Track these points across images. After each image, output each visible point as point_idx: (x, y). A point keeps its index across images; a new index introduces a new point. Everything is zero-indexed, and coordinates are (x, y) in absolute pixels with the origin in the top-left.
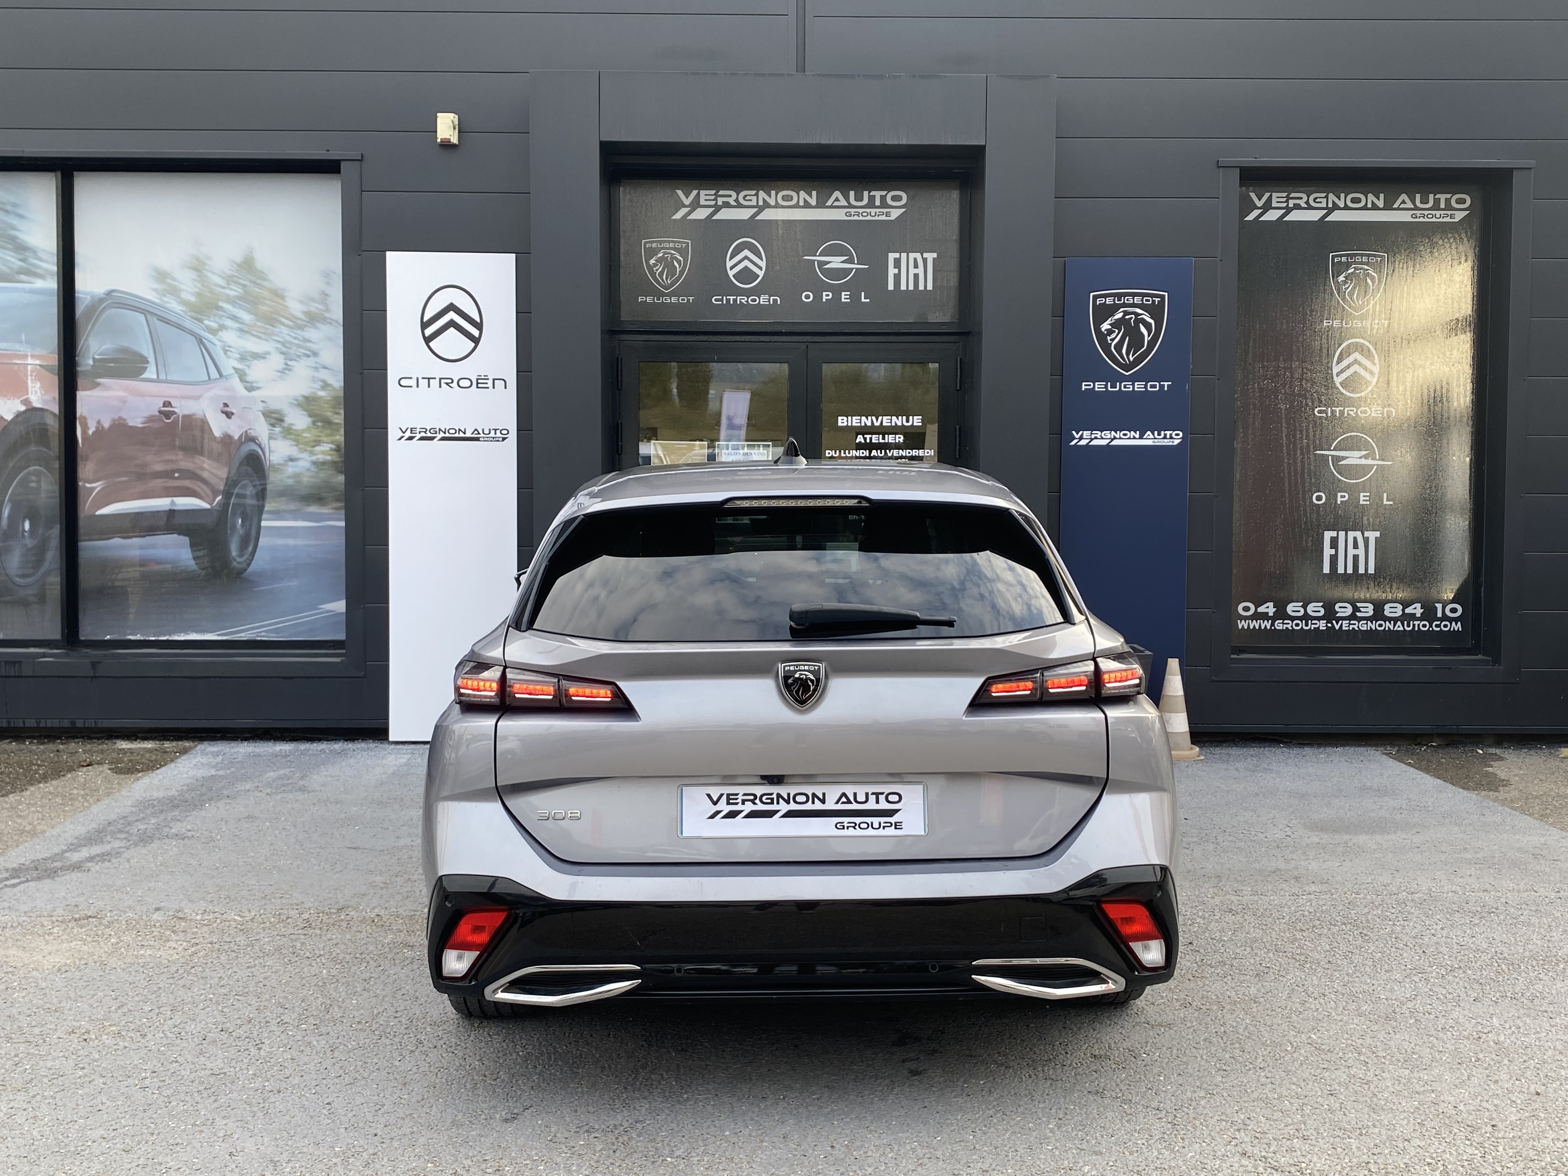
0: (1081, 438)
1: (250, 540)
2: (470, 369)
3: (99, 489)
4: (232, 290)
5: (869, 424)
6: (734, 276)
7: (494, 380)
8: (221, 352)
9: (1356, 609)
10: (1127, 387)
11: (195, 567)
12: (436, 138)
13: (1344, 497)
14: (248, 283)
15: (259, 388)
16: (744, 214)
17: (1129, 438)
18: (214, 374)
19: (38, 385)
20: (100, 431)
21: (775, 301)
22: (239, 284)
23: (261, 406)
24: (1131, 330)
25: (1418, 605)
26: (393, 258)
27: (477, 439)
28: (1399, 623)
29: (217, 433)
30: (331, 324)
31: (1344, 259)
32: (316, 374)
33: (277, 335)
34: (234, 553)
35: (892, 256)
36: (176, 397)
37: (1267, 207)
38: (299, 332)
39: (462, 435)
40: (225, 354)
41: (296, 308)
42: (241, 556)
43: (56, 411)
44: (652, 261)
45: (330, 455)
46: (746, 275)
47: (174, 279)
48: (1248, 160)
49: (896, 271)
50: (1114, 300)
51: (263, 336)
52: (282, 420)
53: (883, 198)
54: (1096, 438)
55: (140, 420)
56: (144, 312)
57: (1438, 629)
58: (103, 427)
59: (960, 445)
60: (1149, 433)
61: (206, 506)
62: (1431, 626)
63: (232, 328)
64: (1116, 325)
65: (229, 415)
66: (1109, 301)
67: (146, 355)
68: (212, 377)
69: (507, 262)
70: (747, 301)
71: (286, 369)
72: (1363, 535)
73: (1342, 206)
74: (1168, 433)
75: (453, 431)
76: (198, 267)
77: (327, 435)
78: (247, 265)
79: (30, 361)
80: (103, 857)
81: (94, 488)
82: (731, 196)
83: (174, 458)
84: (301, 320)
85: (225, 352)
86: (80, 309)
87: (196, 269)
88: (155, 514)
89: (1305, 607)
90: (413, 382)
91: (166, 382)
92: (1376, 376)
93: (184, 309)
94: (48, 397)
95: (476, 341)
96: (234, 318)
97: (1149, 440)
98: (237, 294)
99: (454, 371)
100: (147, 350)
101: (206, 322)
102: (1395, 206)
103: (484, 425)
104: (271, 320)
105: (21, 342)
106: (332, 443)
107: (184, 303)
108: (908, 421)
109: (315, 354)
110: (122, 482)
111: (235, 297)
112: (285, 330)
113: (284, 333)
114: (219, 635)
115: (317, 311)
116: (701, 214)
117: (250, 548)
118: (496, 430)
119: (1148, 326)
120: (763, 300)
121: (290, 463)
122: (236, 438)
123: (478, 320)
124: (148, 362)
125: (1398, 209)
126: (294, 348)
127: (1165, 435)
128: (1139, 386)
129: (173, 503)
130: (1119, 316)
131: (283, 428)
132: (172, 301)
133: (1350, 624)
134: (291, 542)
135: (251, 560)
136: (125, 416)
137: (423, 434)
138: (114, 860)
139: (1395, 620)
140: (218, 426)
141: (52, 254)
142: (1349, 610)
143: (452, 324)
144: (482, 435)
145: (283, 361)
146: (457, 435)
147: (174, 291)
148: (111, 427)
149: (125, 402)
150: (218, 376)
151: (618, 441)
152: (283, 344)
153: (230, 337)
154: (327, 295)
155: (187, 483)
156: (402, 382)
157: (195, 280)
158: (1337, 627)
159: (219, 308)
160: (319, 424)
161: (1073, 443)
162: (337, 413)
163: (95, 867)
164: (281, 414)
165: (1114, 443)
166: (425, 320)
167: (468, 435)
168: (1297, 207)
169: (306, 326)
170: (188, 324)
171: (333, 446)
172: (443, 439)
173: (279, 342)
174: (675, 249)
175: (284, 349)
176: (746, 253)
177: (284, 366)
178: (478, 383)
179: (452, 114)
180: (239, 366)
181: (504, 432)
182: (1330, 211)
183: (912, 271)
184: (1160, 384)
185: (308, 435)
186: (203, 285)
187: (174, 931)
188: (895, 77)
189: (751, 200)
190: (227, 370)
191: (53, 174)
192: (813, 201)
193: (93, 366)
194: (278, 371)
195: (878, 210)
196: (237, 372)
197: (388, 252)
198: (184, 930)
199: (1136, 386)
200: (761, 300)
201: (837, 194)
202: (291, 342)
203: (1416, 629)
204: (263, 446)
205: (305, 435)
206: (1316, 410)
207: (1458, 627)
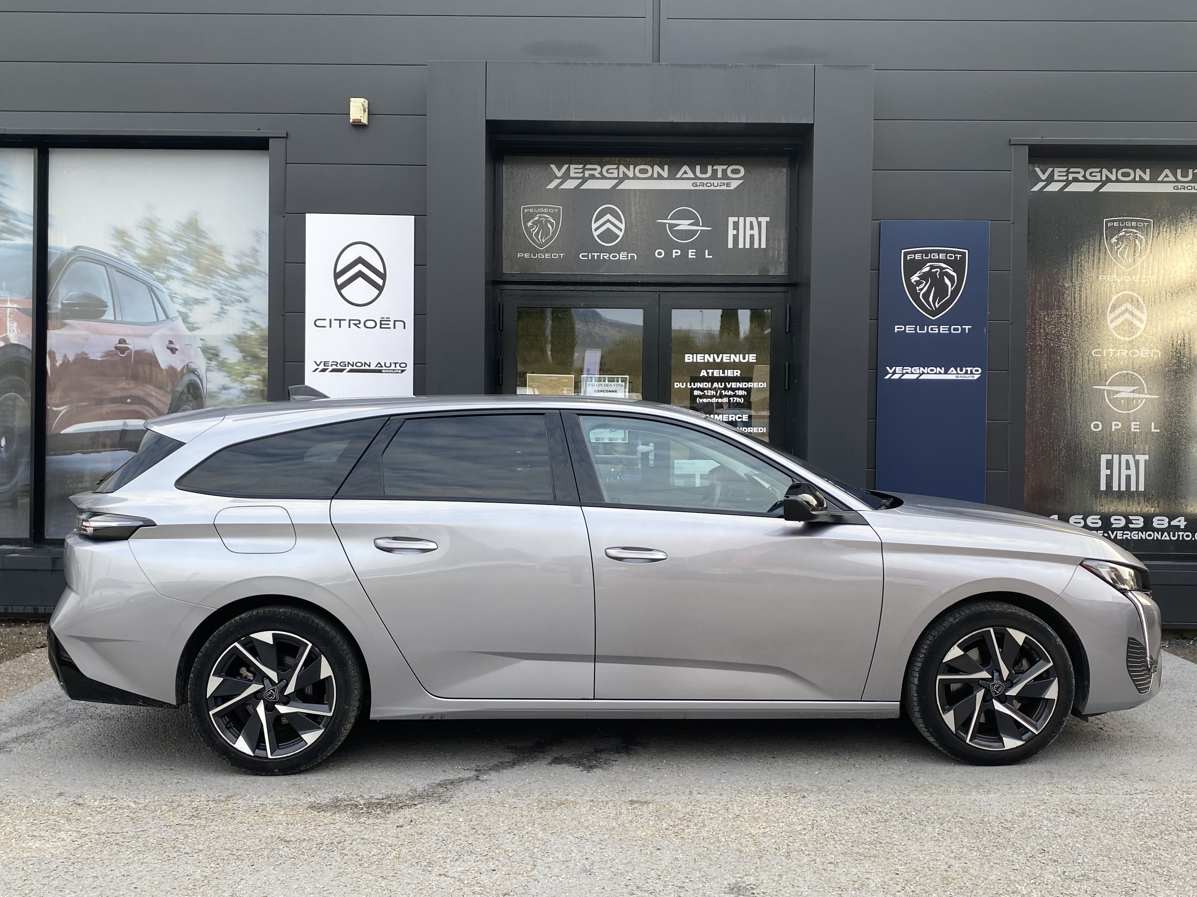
0: (894, 373)
2: (375, 312)
3: (64, 412)
4: (179, 246)
5: (711, 360)
6: (598, 236)
7: (395, 321)
8: (168, 298)
9: (1129, 521)
10: (934, 330)
12: (349, 119)
13: (1118, 425)
14: (191, 241)
15: (199, 328)
16: (606, 185)
17: (936, 373)
18: (162, 317)
19: (15, 325)
20: (66, 363)
21: (632, 257)
22: (184, 241)
23: (200, 343)
25: (1182, 519)
26: (310, 218)
27: (380, 371)
28: (1166, 534)
29: (163, 366)
30: (260, 275)
31: (1116, 224)
32: (246, 317)
33: (215, 284)
35: (731, 220)
36: (130, 336)
37: (1050, 180)
38: (233, 281)
39: (367, 367)
40: (171, 300)
41: (231, 261)
43: (31, 348)
44: (529, 224)
45: (256, 384)
46: (608, 235)
47: (131, 237)
48: (1036, 139)
49: (735, 232)
51: (203, 285)
52: (217, 355)
53: (724, 172)
54: (907, 373)
55: (99, 354)
56: (105, 264)
58: (68, 360)
59: (789, 379)
60: (952, 369)
62: (1193, 536)
63: (178, 279)
64: (924, 277)
65: (173, 351)
66: (918, 257)
67: (105, 300)
68: (160, 319)
69: (408, 222)
70: (609, 257)
71: (222, 312)
72: (1134, 457)
73: (1114, 179)
74: (969, 369)
75: (359, 364)
76: (150, 227)
77: (256, 368)
78: (192, 226)
79: (9, 305)
80: (28, 737)
81: (60, 412)
82: (596, 169)
83: (127, 386)
84: (234, 271)
85: (172, 298)
86: (51, 263)
87: (148, 229)
88: (110, 433)
89: (1085, 519)
90: (327, 323)
91: (121, 323)
92: (1145, 322)
93: (138, 262)
94: (24, 336)
95: (380, 288)
96: (180, 270)
97: (952, 375)
98: (182, 250)
99: (361, 314)
100: (106, 297)
101: (156, 273)
102: (1160, 179)
103: (386, 359)
104: (209, 271)
106: (259, 374)
107: (138, 257)
108: (744, 358)
109: (246, 300)
110: (83, 406)
111: (180, 252)
112: (221, 280)
113: (221, 282)
115: (249, 264)
116: (570, 184)
118: (395, 364)
119: (951, 278)
120: (623, 256)
121: (224, 391)
122: (179, 370)
123: (382, 271)
124: (107, 306)
125: (1162, 182)
126: (229, 295)
127: (967, 371)
128: (943, 329)
129: (125, 424)
130: (926, 269)
131: (219, 361)
132: (128, 256)
133: (1123, 534)
136: (87, 352)
137: (334, 367)
138: (36, 741)
139: (1163, 531)
140: (165, 360)
141: (30, 216)
142: (1123, 522)
143: (360, 274)
144: (385, 368)
145: (219, 306)
146: (363, 368)
147: (129, 247)
148: (75, 360)
149: (87, 339)
150: (165, 318)
151: (499, 374)
152: (220, 292)
153: (175, 285)
154: (257, 251)
155: (136, 407)
156: (318, 323)
157: (148, 238)
158: (1112, 536)
159: (167, 261)
160: (249, 358)
161: (887, 377)
162: (263, 350)
163: (17, 748)
164: (216, 350)
165: (923, 377)
166: (338, 271)
168: (1076, 180)
169: (239, 276)
170: (141, 275)
171: (260, 377)
173: (216, 290)
174: (548, 214)
175: (220, 296)
176: (608, 217)
177: (221, 310)
178: (381, 324)
179: (362, 100)
180: (183, 310)
181: (402, 365)
182: (1104, 184)
183: (749, 232)
184: (961, 328)
185: (239, 368)
186: (154, 243)
187: (68, 820)
188: (736, 66)
189: (613, 173)
190: (173, 313)
191: (32, 150)
192: (665, 174)
193: (61, 309)
194: (215, 314)
195: (719, 181)
196: (180, 315)
197: (307, 214)
198: (79, 818)
199: (941, 329)
200: (621, 256)
201: (685, 168)
202: (227, 290)
203: (1181, 539)
204: (201, 377)
205: (236, 367)
206: (1093, 351)
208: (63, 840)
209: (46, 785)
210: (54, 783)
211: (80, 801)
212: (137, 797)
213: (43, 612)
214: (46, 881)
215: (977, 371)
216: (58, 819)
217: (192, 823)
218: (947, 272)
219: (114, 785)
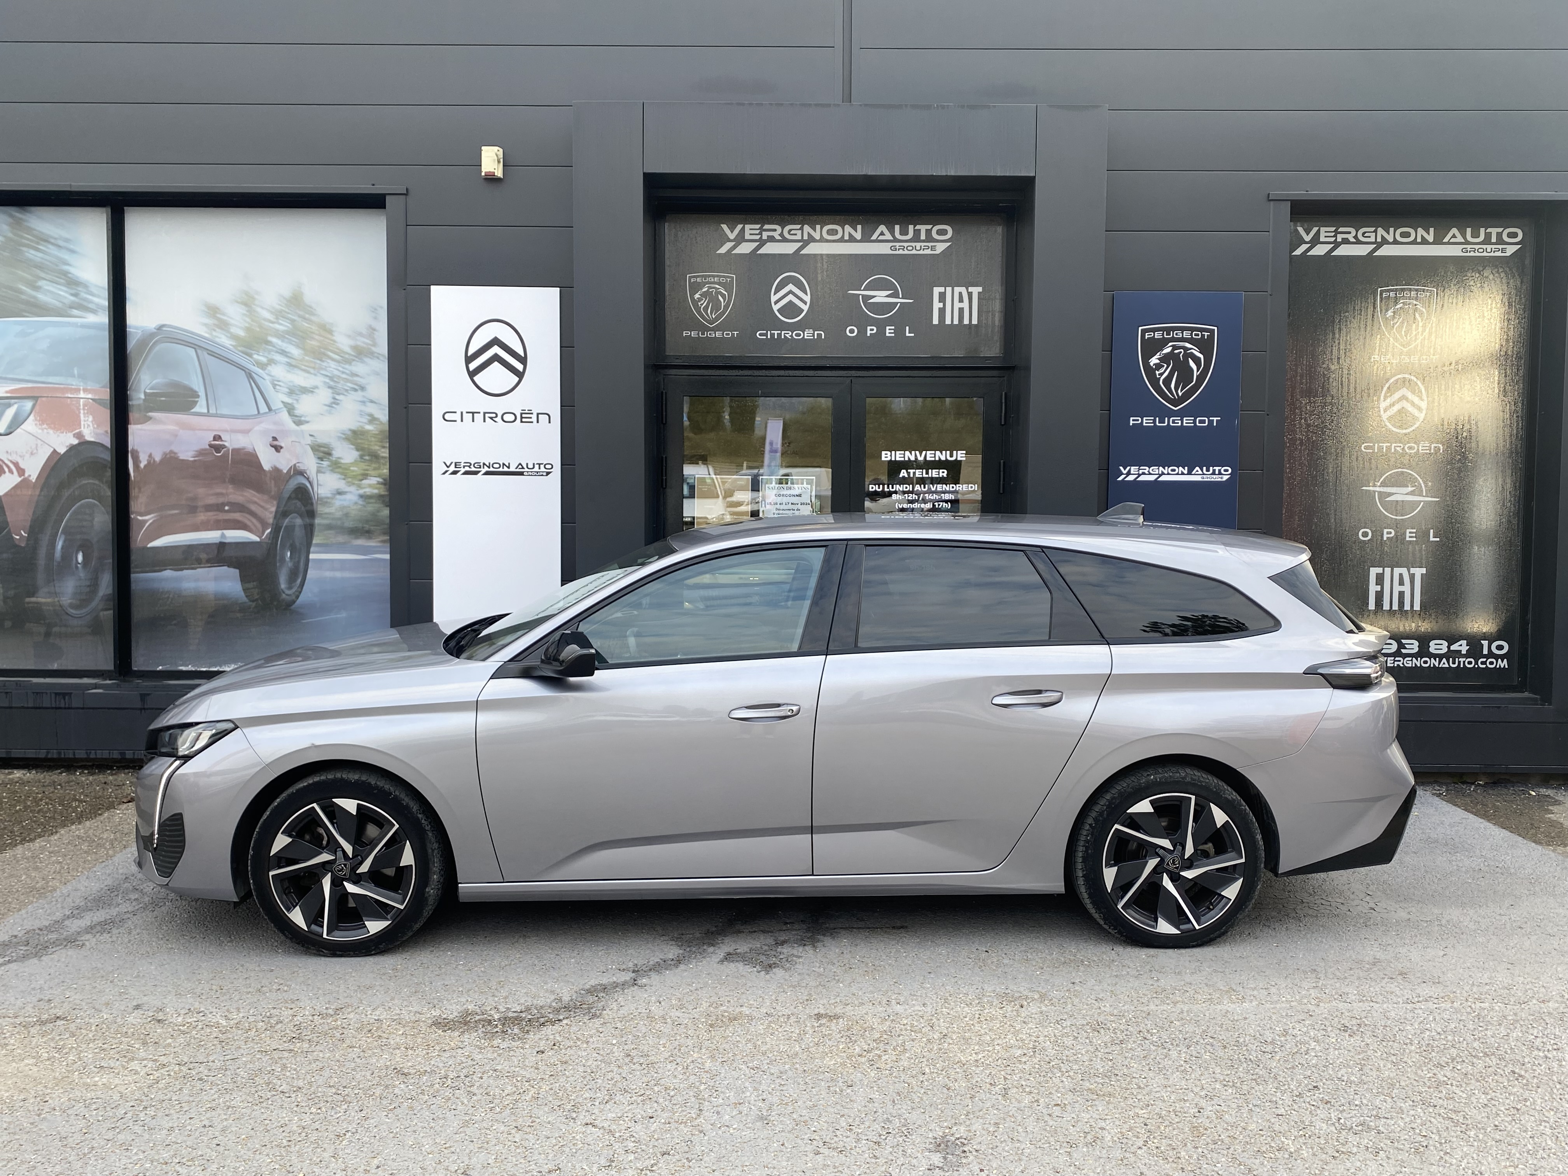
0: (1129, 473)
1: (299, 573)
2: (514, 403)
3: (150, 521)
4: (282, 324)
5: (913, 458)
7: (538, 414)
8: (271, 386)
9: (1401, 646)
10: (1176, 422)
11: (245, 599)
12: (481, 172)
13: (1391, 533)
14: (296, 318)
15: (308, 422)
16: (789, 249)
17: (1178, 474)
18: (263, 408)
19: (91, 418)
20: (151, 464)
21: (819, 335)
22: (288, 318)
23: (309, 440)
24: (1180, 365)
25: (1464, 642)
26: (436, 291)
27: (521, 474)
28: (1444, 660)
29: (267, 466)
30: (378, 358)
31: (1392, 294)
32: (363, 408)
33: (326, 370)
34: (283, 586)
35: (937, 290)
36: (226, 431)
37: (1315, 241)
38: (347, 366)
39: (506, 469)
40: (274, 388)
41: (344, 343)
42: (290, 588)
43: (109, 446)
44: (697, 296)
45: (376, 488)
46: (790, 310)
47: (224, 314)
48: (1299, 193)
49: (941, 305)
50: (1163, 334)
51: (312, 371)
52: (330, 454)
53: (928, 232)
54: (1144, 474)
55: (190, 454)
56: (195, 347)
57: (1484, 666)
58: (154, 460)
59: (1004, 481)
60: (1197, 468)
61: (255, 538)
62: (1476, 663)
63: (280, 363)
64: (1165, 359)
65: (278, 449)
66: (1158, 335)
67: (196, 388)
68: (261, 411)
69: (551, 296)
70: (792, 336)
71: (335, 402)
72: (1409, 571)
73: (1391, 240)
74: (1217, 468)
75: (497, 466)
76: (248, 302)
77: (375, 469)
78: (296, 301)
79: (82, 395)
80: (104, 926)
81: (146, 521)
82: (776, 230)
83: (224, 491)
84: (348, 354)
85: (274, 386)
86: (132, 344)
87: (245, 304)
88: (206, 547)
90: (457, 417)
91: (216, 415)
92: (1424, 412)
93: (234, 344)
94: (100, 431)
95: (520, 375)
96: (283, 353)
97: (1198, 475)
98: (285, 328)
99: (498, 405)
100: (196, 384)
101: (255, 356)
102: (1446, 240)
103: (529, 460)
104: (320, 354)
105: (74, 376)
106: (379, 476)
107: (234, 337)
108: (951, 456)
109: (363, 388)
110: (173, 515)
111: (283, 332)
112: (333, 364)
113: (332, 367)
115: (365, 346)
116: (745, 248)
117: (299, 581)
118: (540, 464)
119: (1197, 361)
120: (808, 334)
121: (338, 497)
122: (285, 471)
123: (523, 356)
124: (198, 396)
125: (1449, 243)
126: (342, 382)
127: (1214, 471)
128: (1187, 422)
129: (223, 535)
130: (1167, 350)
131: (331, 461)
132: (223, 336)
133: (1395, 661)
134: (338, 574)
135: (300, 592)
136: (176, 450)
137: (467, 469)
138: (115, 931)
139: (1440, 657)
140: (267, 459)
141: (103, 288)
142: (1394, 647)
143: (496, 358)
144: (526, 470)
145: (331, 395)
146: (501, 469)
147: (223, 325)
148: (162, 461)
149: (176, 436)
150: (267, 410)
151: (662, 476)
152: (331, 378)
153: (278, 371)
154: (374, 330)
155: (237, 516)
156: (447, 417)
157: (244, 315)
159: (268, 343)
160: (367, 458)
162: (384, 447)
163: (90, 940)
164: (328, 448)
166: (469, 354)
167: (512, 469)
168: (1346, 241)
169: (354, 360)
170: (238, 358)
171: (380, 480)
172: (487, 473)
173: (327, 376)
175: (332, 383)
177: (333, 400)
178: (522, 418)
179: (497, 148)
180: (288, 400)
181: (547, 466)
182: (1379, 245)
183: (957, 305)
184: (1209, 420)
185: (355, 469)
186: (253, 320)
187: (145, 1043)
188: (943, 107)
189: (796, 234)
190: (276, 404)
191: (104, 209)
192: (858, 235)
193: (144, 400)
194: (326, 405)
195: (923, 244)
196: (285, 407)
197: (432, 287)
198: (157, 1040)
199: (1185, 421)
200: (806, 335)
201: (882, 228)
202: (339, 376)
203: (1462, 666)
204: (311, 479)
205: (352, 468)
206: (1363, 446)
207: (1504, 664)
208: (137, 1073)
209: (121, 994)
210: (131, 990)
211: (160, 1016)
212: (228, 1011)
213: (131, 757)
214: (110, 1135)
215: (1226, 471)
216: (133, 1042)
217: (292, 1047)
218: (1192, 353)
219: (202, 994)
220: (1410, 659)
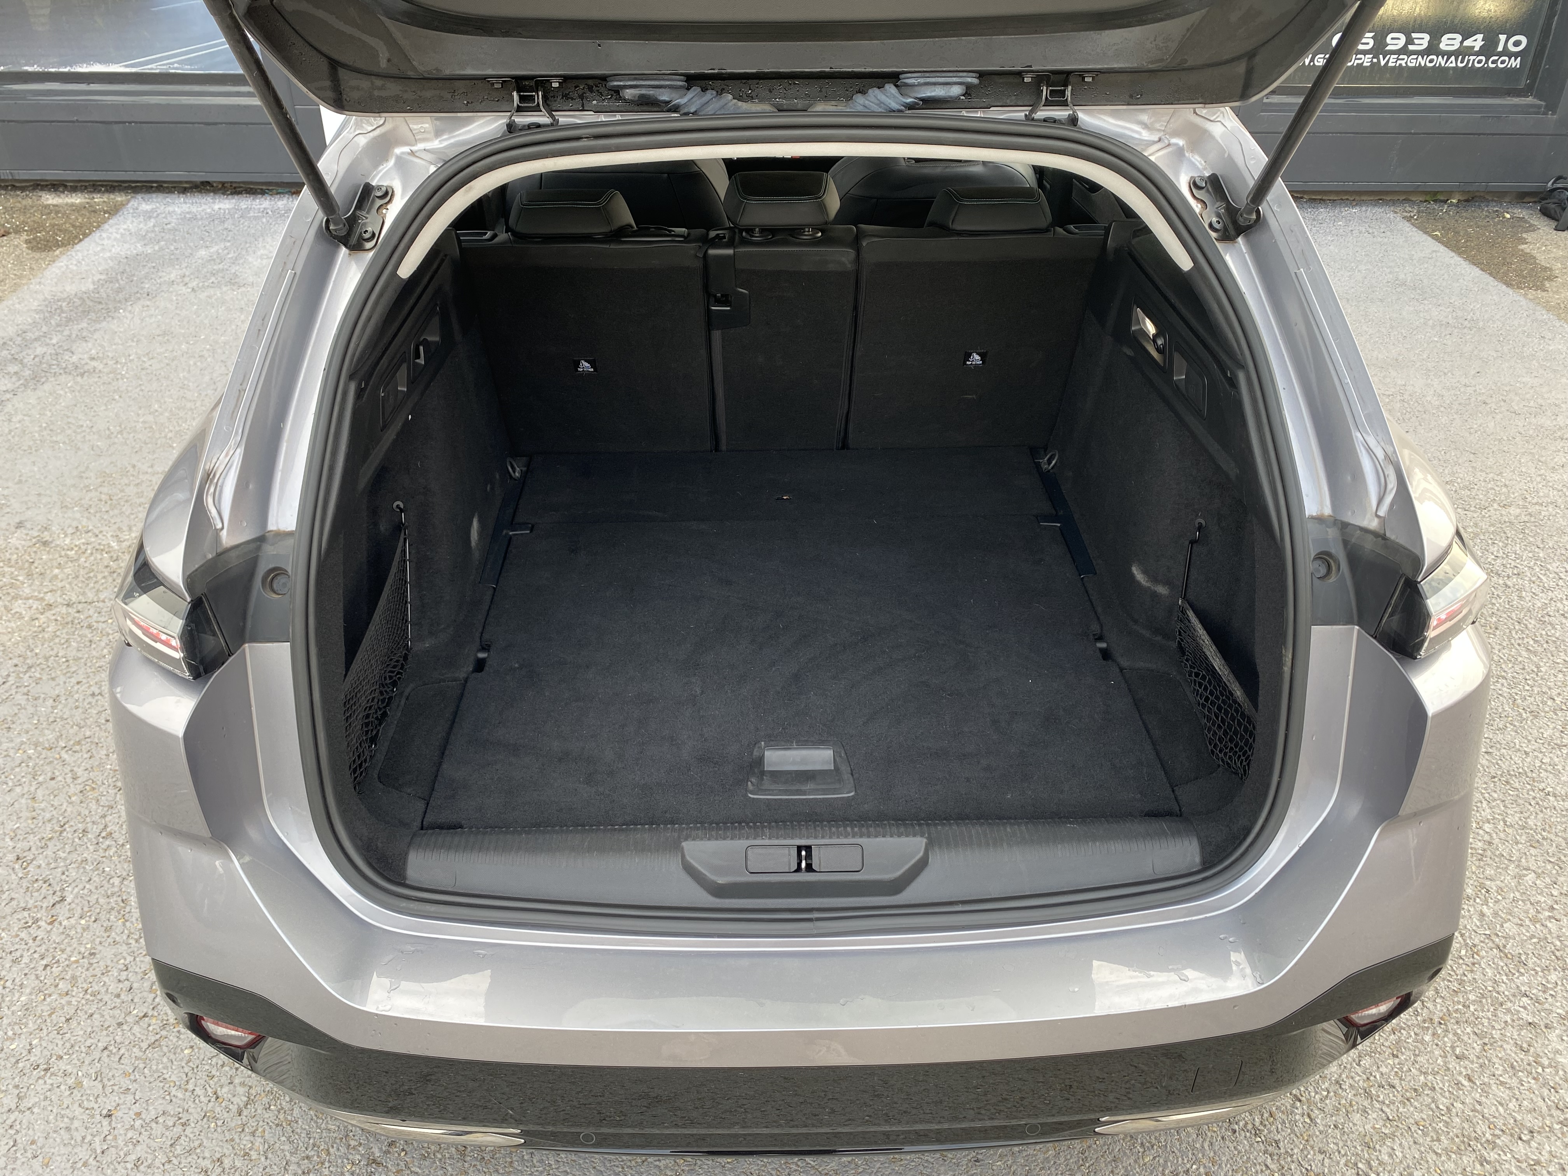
9: (1410, 41)
25: (1480, 36)
28: (1453, 58)
57: (1494, 66)
62: (1487, 62)
114: (126, 66)
133: (1398, 59)
142: (1401, 42)
158: (1383, 63)
203: (1470, 65)
207: (1515, 63)
210: (13, 501)
211: (46, 536)
220: (1415, 57)
